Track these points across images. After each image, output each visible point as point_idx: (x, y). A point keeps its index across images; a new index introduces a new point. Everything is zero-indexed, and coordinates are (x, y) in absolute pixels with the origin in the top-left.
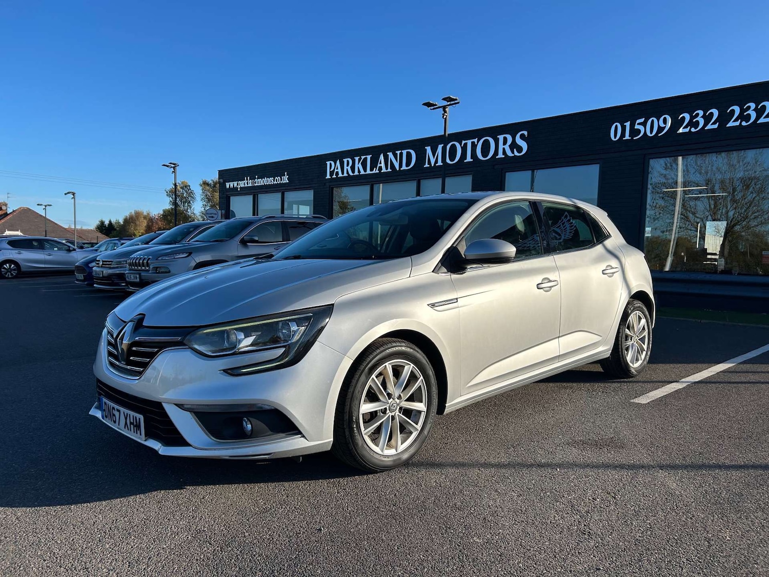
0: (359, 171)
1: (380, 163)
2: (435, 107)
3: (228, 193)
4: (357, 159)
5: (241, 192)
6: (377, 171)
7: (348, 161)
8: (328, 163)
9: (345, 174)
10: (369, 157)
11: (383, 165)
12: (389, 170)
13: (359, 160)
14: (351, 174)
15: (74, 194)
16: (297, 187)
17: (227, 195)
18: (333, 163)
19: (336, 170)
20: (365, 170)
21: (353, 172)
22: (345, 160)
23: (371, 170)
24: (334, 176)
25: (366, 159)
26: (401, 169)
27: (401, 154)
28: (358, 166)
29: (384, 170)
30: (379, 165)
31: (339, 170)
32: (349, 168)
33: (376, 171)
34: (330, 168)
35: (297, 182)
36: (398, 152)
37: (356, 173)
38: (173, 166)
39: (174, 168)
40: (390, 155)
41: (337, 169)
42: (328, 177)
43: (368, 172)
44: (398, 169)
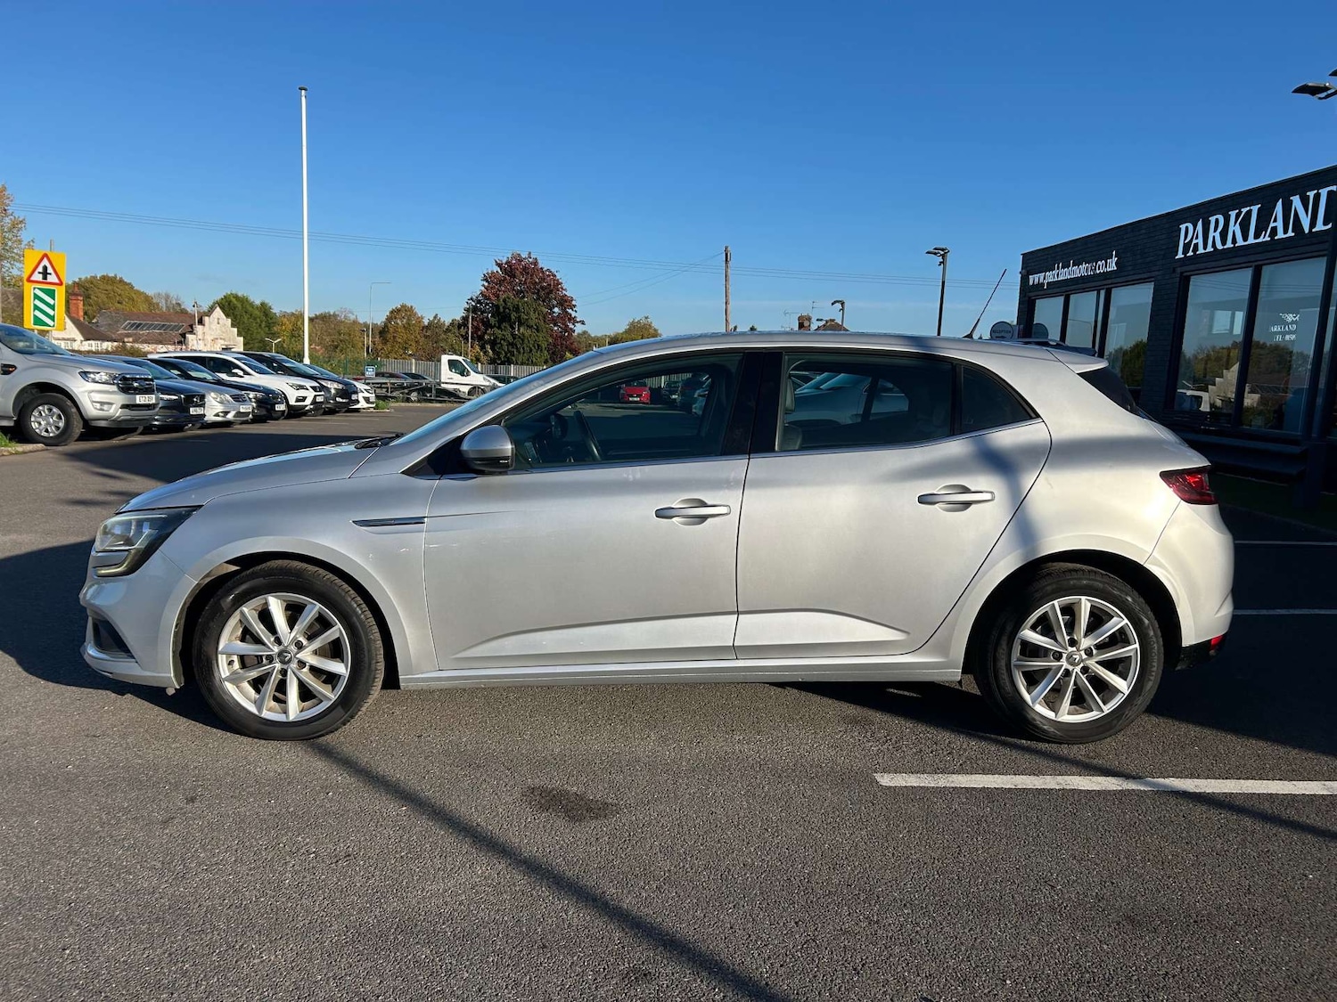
0: (1234, 241)
1: (1275, 221)
2: (1329, 92)
3: (1031, 294)
4: (1233, 214)
5: (1050, 291)
6: (1267, 239)
7: (1217, 221)
8: (1183, 227)
9: (1210, 249)
10: (1255, 209)
11: (1280, 224)
12: (1291, 234)
13: (1238, 216)
14: (1220, 247)
15: (843, 304)
16: (1130, 278)
17: (1030, 298)
18: (1190, 226)
19: (1194, 241)
20: (1245, 238)
21: (1224, 242)
22: (1213, 219)
23: (1257, 236)
24: (1190, 253)
25: (1249, 213)
26: (1314, 230)
27: (1317, 197)
28: (1235, 228)
29: (1280, 235)
30: (1272, 225)
31: (1200, 241)
32: (1217, 235)
33: (1264, 238)
34: (1185, 239)
35: (1130, 268)
36: (1311, 194)
37: (1229, 244)
38: (942, 253)
39: (943, 256)
40: (1296, 200)
41: (1197, 238)
42: (1180, 255)
43: (1251, 240)
44: (1307, 231)
